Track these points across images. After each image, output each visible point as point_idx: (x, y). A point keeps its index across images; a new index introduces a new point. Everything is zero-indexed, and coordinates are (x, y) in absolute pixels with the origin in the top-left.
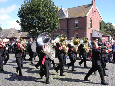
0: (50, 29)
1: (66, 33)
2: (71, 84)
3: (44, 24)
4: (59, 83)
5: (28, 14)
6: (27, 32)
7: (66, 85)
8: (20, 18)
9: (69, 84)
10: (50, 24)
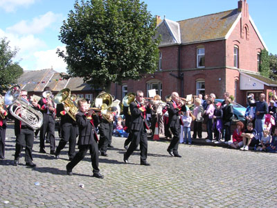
0: (137, 70)
1: (176, 79)
2: (188, 204)
3: (122, 60)
4: (157, 201)
5: (83, 36)
6: (82, 78)
7: (174, 206)
8: (65, 45)
9: (182, 204)
10: (137, 59)
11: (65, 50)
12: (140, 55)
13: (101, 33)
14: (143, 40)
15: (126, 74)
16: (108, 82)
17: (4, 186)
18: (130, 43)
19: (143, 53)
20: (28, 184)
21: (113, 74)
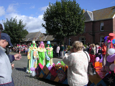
0: (75, 32)
3: (69, 28)
5: (53, 18)
11: (45, 24)
12: (76, 26)
13: (60, 17)
14: (78, 19)
15: (71, 34)
16: (63, 37)
17: (19, 81)
18: (72, 21)
19: (78, 25)
20: (29, 80)
21: (65, 34)
